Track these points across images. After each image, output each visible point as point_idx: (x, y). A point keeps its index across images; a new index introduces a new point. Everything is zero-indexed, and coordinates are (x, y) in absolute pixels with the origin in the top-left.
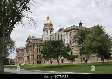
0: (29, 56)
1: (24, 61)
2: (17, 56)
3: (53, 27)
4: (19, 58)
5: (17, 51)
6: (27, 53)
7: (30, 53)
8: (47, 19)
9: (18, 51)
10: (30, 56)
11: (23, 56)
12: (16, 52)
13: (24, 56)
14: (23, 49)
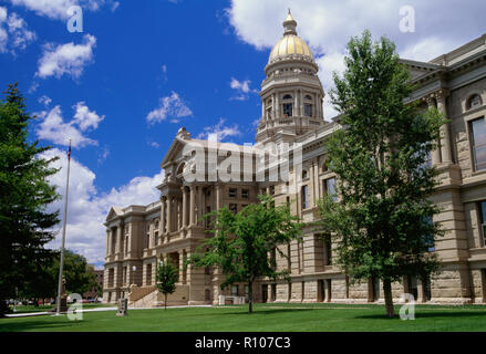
0: (180, 251)
1: (149, 283)
2: (112, 256)
3: (318, 79)
4: (121, 262)
5: (112, 225)
6: (169, 237)
7: (185, 232)
8: (284, 30)
9: (117, 223)
10: (185, 253)
11: (145, 255)
12: (108, 231)
13: (150, 252)
14: (144, 216)
